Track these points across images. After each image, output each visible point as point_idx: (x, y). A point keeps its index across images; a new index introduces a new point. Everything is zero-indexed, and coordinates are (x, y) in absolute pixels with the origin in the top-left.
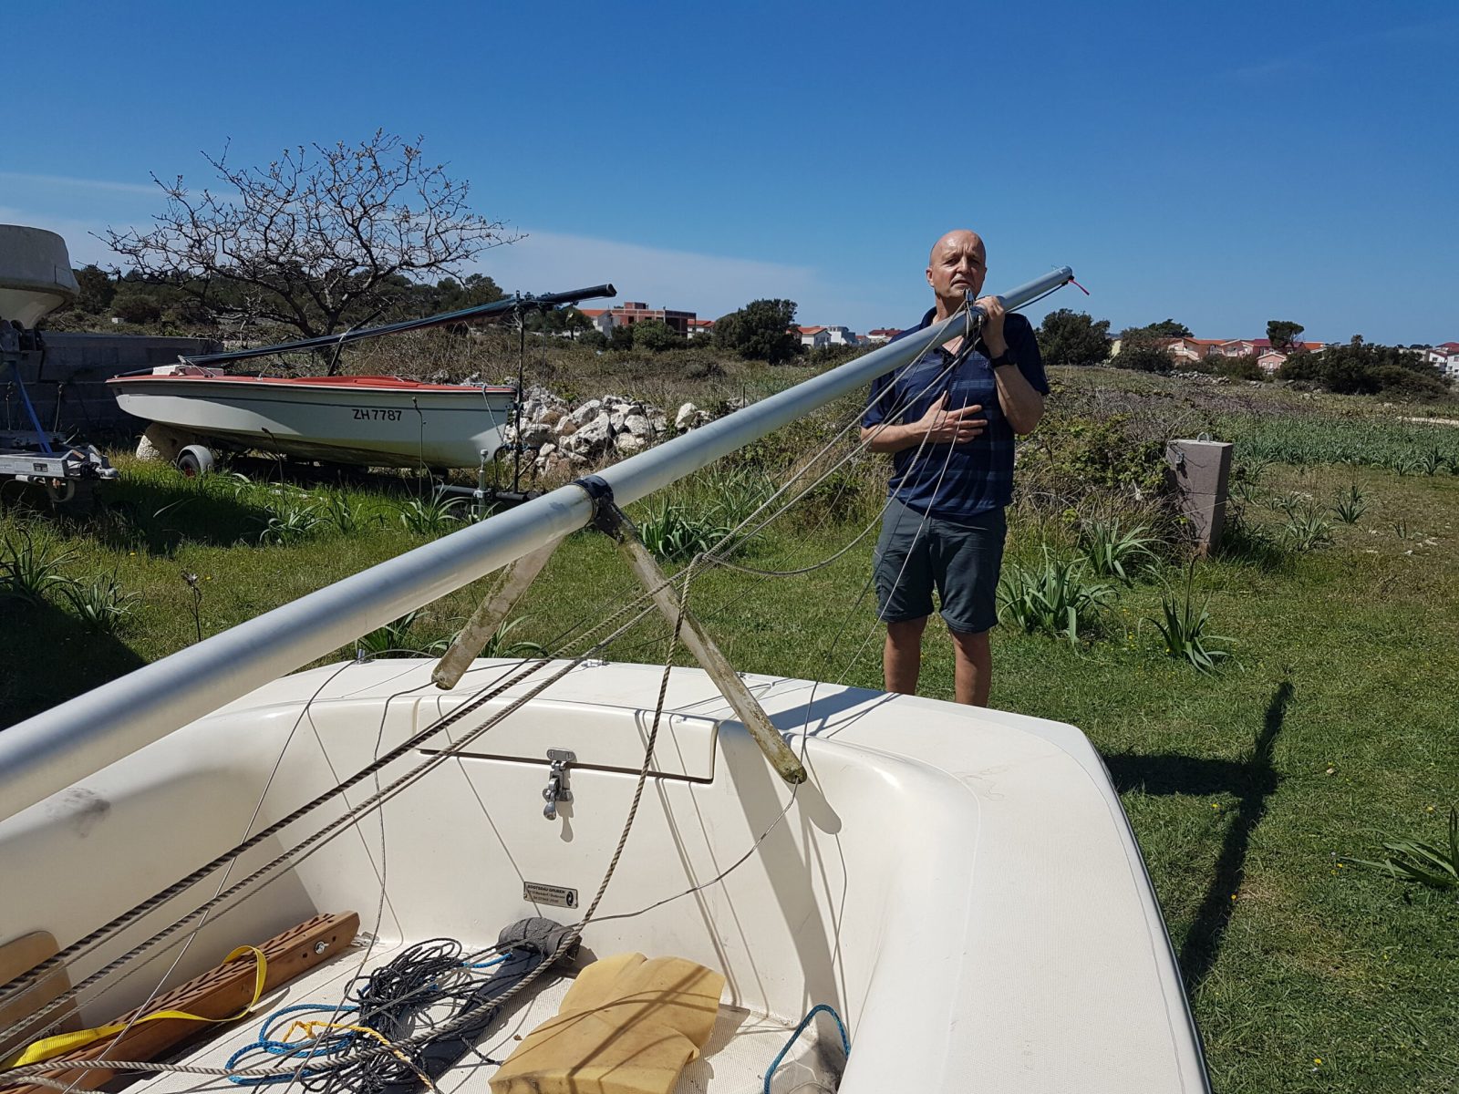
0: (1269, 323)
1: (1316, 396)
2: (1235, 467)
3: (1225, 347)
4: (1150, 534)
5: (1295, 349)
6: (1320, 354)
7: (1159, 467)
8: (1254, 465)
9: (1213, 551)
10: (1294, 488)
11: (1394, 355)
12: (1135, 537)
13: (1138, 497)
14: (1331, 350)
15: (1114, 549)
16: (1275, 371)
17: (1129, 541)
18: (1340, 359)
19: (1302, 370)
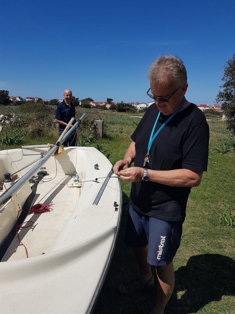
0: (107, 99)
1: (116, 113)
2: (104, 125)
3: (100, 103)
4: (93, 135)
5: (112, 104)
6: (116, 105)
7: (93, 125)
8: (107, 125)
9: (102, 138)
10: (113, 128)
11: (128, 105)
12: (91, 136)
13: (91, 130)
14: (118, 104)
15: (88, 138)
16: (109, 108)
17: (90, 137)
18: (119, 106)
19: (113, 108)
